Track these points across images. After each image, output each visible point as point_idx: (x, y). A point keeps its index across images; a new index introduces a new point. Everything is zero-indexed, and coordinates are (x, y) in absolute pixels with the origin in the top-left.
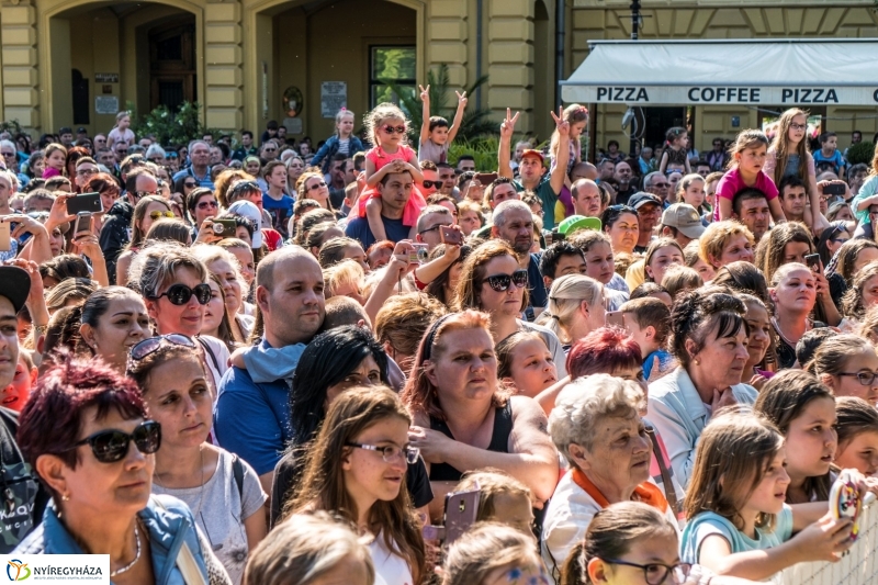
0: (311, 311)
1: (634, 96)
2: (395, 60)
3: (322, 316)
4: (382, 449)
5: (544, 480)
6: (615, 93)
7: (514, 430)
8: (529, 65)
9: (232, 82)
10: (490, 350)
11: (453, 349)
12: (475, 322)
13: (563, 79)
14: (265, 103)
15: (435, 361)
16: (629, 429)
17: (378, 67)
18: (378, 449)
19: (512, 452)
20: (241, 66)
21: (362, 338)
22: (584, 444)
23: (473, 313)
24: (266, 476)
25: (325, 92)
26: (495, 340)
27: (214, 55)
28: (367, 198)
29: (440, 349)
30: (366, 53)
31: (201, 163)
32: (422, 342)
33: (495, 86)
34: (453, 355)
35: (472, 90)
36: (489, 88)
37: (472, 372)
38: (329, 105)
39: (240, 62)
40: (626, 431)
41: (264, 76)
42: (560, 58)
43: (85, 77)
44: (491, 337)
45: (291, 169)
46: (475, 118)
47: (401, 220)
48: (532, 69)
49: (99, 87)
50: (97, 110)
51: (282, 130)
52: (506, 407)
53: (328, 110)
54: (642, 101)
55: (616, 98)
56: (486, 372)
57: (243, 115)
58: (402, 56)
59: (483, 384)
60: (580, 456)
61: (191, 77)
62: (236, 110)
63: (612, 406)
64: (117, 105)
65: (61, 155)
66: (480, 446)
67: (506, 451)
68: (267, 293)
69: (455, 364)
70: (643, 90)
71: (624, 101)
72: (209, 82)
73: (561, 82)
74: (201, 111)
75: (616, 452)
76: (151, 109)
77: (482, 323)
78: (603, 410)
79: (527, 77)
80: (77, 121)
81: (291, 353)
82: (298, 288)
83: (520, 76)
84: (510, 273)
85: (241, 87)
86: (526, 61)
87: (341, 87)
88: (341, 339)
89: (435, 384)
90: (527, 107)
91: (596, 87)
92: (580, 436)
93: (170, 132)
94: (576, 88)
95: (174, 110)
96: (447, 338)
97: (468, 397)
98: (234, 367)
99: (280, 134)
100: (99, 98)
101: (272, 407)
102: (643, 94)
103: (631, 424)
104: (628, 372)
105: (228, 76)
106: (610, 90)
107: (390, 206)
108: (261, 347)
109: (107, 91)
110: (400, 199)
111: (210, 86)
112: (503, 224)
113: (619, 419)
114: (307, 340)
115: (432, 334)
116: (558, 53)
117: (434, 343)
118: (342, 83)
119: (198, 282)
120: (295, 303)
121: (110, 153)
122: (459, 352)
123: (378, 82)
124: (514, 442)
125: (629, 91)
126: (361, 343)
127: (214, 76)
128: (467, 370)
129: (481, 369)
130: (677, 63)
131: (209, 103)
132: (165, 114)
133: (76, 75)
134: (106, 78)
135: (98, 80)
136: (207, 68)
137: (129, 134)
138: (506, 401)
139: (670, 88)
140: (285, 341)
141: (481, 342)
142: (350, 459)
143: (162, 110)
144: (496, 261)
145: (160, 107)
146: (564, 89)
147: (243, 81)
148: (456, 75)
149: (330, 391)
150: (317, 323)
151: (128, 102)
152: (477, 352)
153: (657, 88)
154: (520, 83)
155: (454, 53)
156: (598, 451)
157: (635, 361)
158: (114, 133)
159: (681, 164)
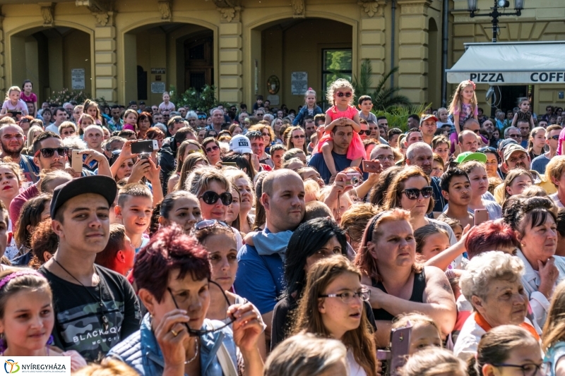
0: (296, 210)
1: (495, 78)
2: (338, 58)
3: (303, 213)
4: (340, 295)
5: (447, 321)
6: (482, 77)
7: (427, 289)
8: (425, 60)
9: (236, 73)
10: (411, 235)
11: (388, 233)
12: (401, 217)
13: (447, 68)
14: (256, 86)
15: (375, 242)
16: (512, 288)
17: (328, 62)
18: (337, 295)
19: (425, 302)
20: (241, 62)
21: (329, 225)
22: (481, 296)
23: (400, 211)
24: (266, 315)
25: (293, 79)
26: (413, 228)
27: (225, 56)
28: (324, 141)
29: (379, 234)
30: (320, 54)
31: (218, 122)
32: (366, 230)
33: (402, 74)
34: (388, 238)
35: (388, 76)
36: (399, 75)
37: (401, 248)
38: (296, 87)
39: (241, 60)
40: (509, 289)
41: (256, 69)
42: (445, 55)
43: (145, 70)
44: (411, 227)
45: (276, 125)
46: (390, 93)
47: (346, 155)
48: (427, 63)
49: (153, 76)
50: (152, 91)
51: (267, 102)
52: (421, 273)
53: (295, 90)
54: (500, 82)
55: (482, 80)
56: (409, 249)
57: (243, 94)
58: (343, 55)
59: (407, 257)
60: (479, 303)
61: (210, 70)
62: (238, 90)
63: (501, 273)
64: (164, 88)
65: (134, 116)
66: (405, 298)
67: (422, 302)
68: (269, 198)
69: (389, 243)
70: (500, 75)
71: (488, 82)
72: (221, 72)
73: (446, 70)
74: (216, 91)
75: (502, 303)
76: (185, 90)
77: (405, 217)
78: (494, 275)
79: (424, 68)
80: (140, 98)
81: (283, 237)
82: (288, 195)
83: (419, 67)
84: (420, 188)
85: (241, 76)
86: (423, 57)
87: (304, 75)
88: (316, 226)
89: (375, 257)
90: (423, 86)
91: (470, 73)
92: (479, 291)
93: (197, 104)
94: (456, 74)
95: (199, 90)
96: (383, 227)
97: (398, 265)
98: (247, 245)
99: (265, 105)
100: (153, 83)
101: (270, 272)
102: (501, 77)
103: (513, 285)
104: (507, 249)
105: (233, 69)
106: (479, 75)
107: (339, 146)
108: (264, 232)
109: (158, 79)
110: (344, 143)
111: (222, 75)
112: (413, 158)
113: (505, 281)
114: (293, 228)
115: (372, 225)
116: (443, 52)
117: (375, 230)
118: (304, 73)
119: (223, 191)
120: (286, 204)
121: (161, 116)
122: (392, 236)
123: (328, 72)
124: (427, 295)
125: (491, 76)
126: (330, 229)
127: (225, 69)
128: (397, 248)
129: (407, 247)
130: (523, 57)
131: (221, 86)
132: (193, 93)
133: (140, 69)
134: (158, 71)
135: (153, 72)
136: (220, 64)
137: (171, 105)
138: (421, 269)
139: (518, 73)
140: (279, 229)
141: (406, 230)
142: (324, 306)
143: (192, 90)
144: (412, 179)
145: (190, 88)
146: (448, 74)
147: (243, 71)
148: (377, 67)
149: (309, 259)
150: (299, 218)
151: (171, 86)
152: (403, 236)
153: (510, 73)
154: (419, 72)
155: (377, 53)
156: (491, 302)
157: (512, 242)
158: (162, 105)
159: (527, 121)
